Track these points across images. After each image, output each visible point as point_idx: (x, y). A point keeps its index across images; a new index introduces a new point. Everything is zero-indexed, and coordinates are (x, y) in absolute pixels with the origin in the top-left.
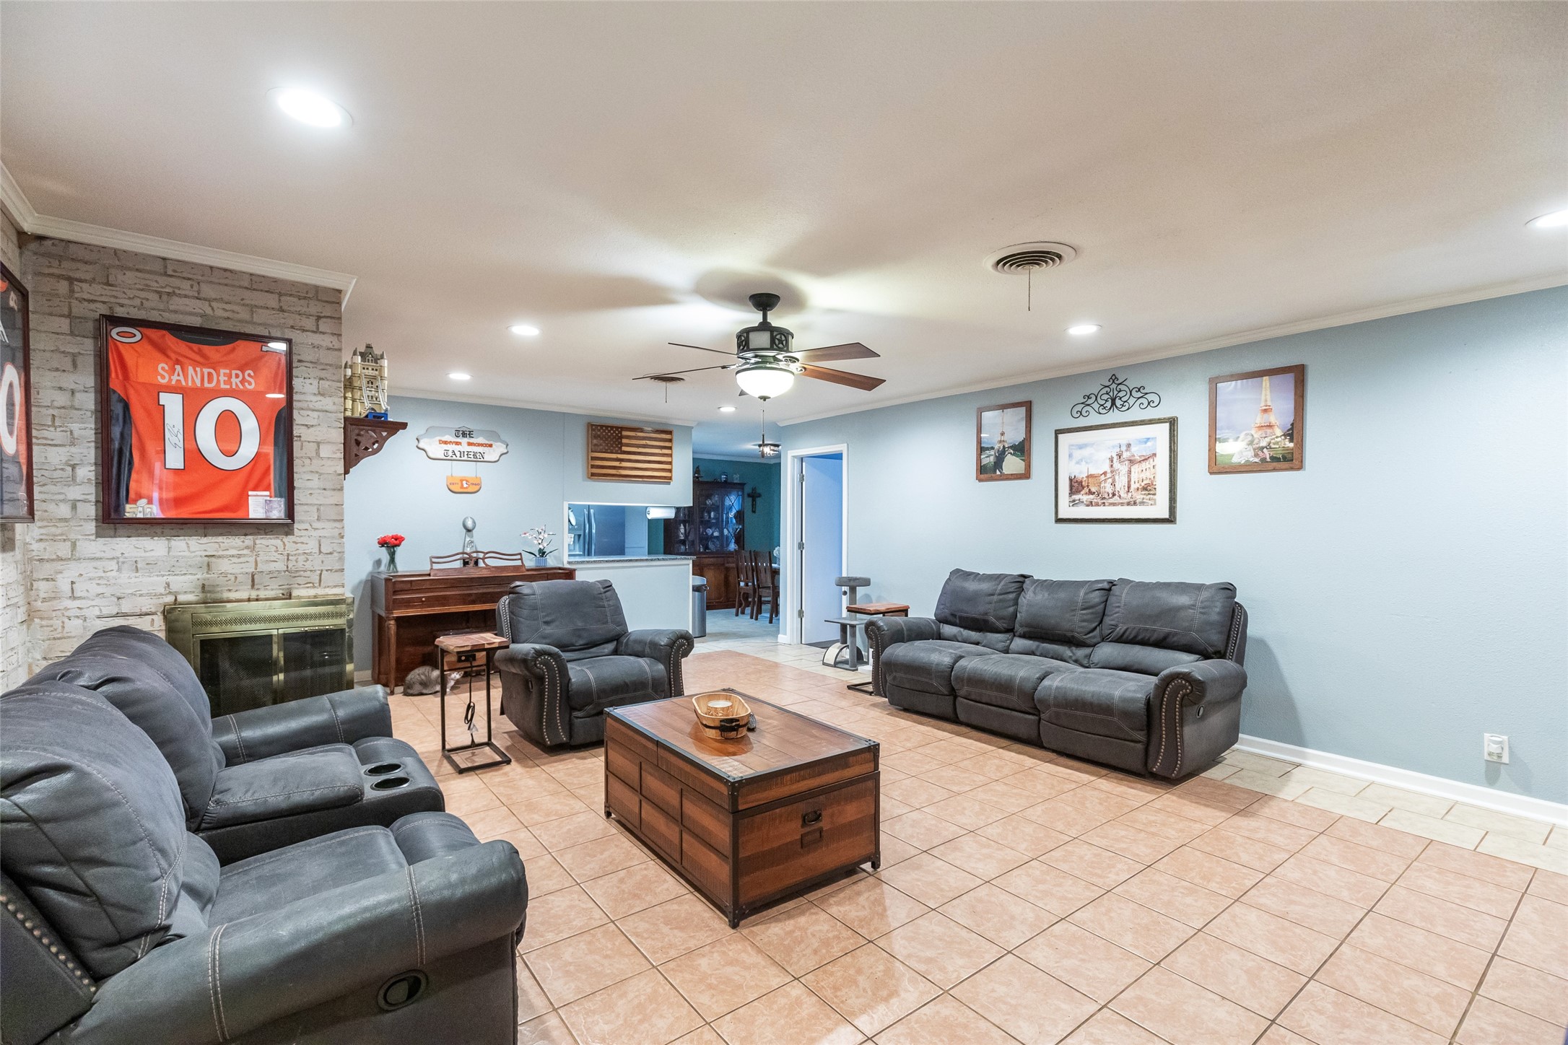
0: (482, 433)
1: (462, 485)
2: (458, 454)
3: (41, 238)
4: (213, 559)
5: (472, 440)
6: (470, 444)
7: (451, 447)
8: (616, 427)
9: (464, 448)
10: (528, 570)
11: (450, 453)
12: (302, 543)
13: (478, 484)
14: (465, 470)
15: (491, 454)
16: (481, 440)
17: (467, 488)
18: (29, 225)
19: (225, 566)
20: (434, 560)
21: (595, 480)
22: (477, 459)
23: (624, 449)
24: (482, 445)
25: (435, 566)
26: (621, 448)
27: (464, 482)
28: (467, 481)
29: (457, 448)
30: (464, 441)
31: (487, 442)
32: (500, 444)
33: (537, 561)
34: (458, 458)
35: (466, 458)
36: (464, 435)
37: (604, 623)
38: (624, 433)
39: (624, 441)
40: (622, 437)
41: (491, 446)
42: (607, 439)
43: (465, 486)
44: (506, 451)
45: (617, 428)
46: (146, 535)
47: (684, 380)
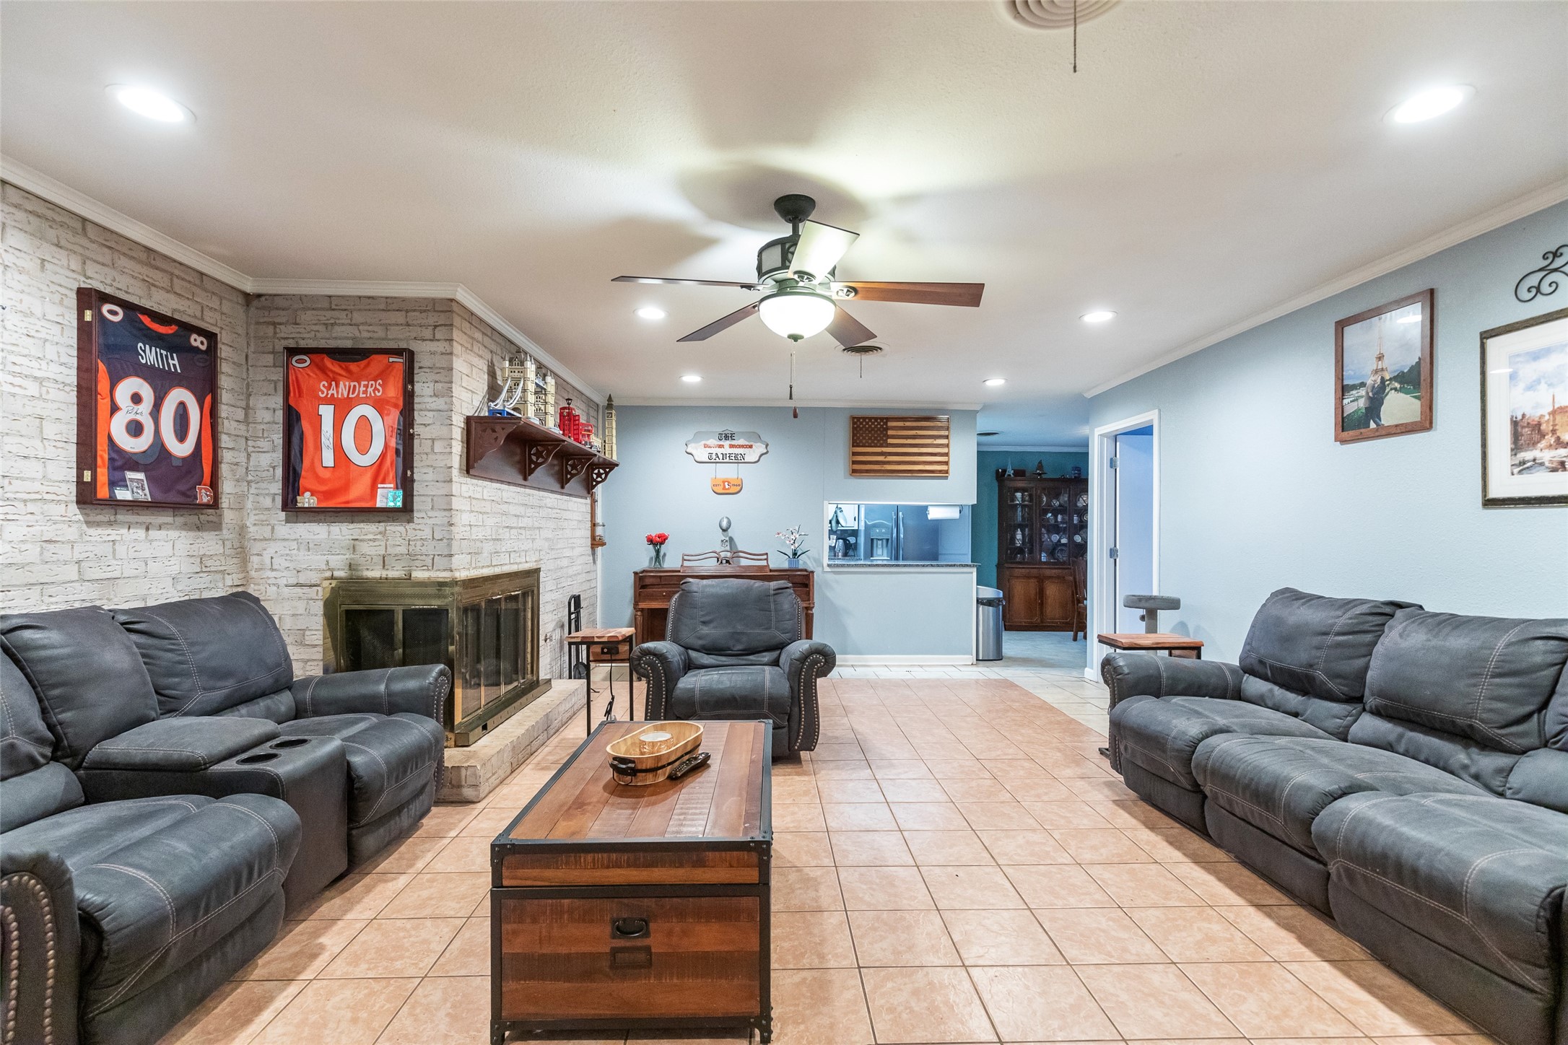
0: (743, 434)
1: (724, 486)
2: (721, 457)
3: (259, 296)
4: (357, 542)
5: (733, 443)
6: (731, 446)
7: (714, 451)
8: (880, 418)
9: (727, 450)
10: (771, 571)
11: (714, 456)
12: (420, 530)
13: (739, 485)
14: (728, 472)
15: (751, 455)
16: (742, 442)
17: (728, 489)
18: (249, 287)
19: (365, 548)
20: (686, 558)
21: (856, 477)
22: (739, 460)
23: (890, 441)
24: (742, 446)
25: (686, 564)
26: (886, 440)
27: (726, 483)
28: (729, 482)
29: (720, 451)
30: (727, 443)
31: (747, 443)
32: (759, 444)
33: (790, 562)
34: (721, 460)
35: (728, 460)
36: (726, 438)
37: (766, 629)
38: (890, 424)
39: (890, 432)
40: (887, 429)
41: (751, 447)
42: (870, 432)
43: (727, 487)
44: (765, 451)
45: (882, 419)
46: (315, 522)
47: (880, 349)
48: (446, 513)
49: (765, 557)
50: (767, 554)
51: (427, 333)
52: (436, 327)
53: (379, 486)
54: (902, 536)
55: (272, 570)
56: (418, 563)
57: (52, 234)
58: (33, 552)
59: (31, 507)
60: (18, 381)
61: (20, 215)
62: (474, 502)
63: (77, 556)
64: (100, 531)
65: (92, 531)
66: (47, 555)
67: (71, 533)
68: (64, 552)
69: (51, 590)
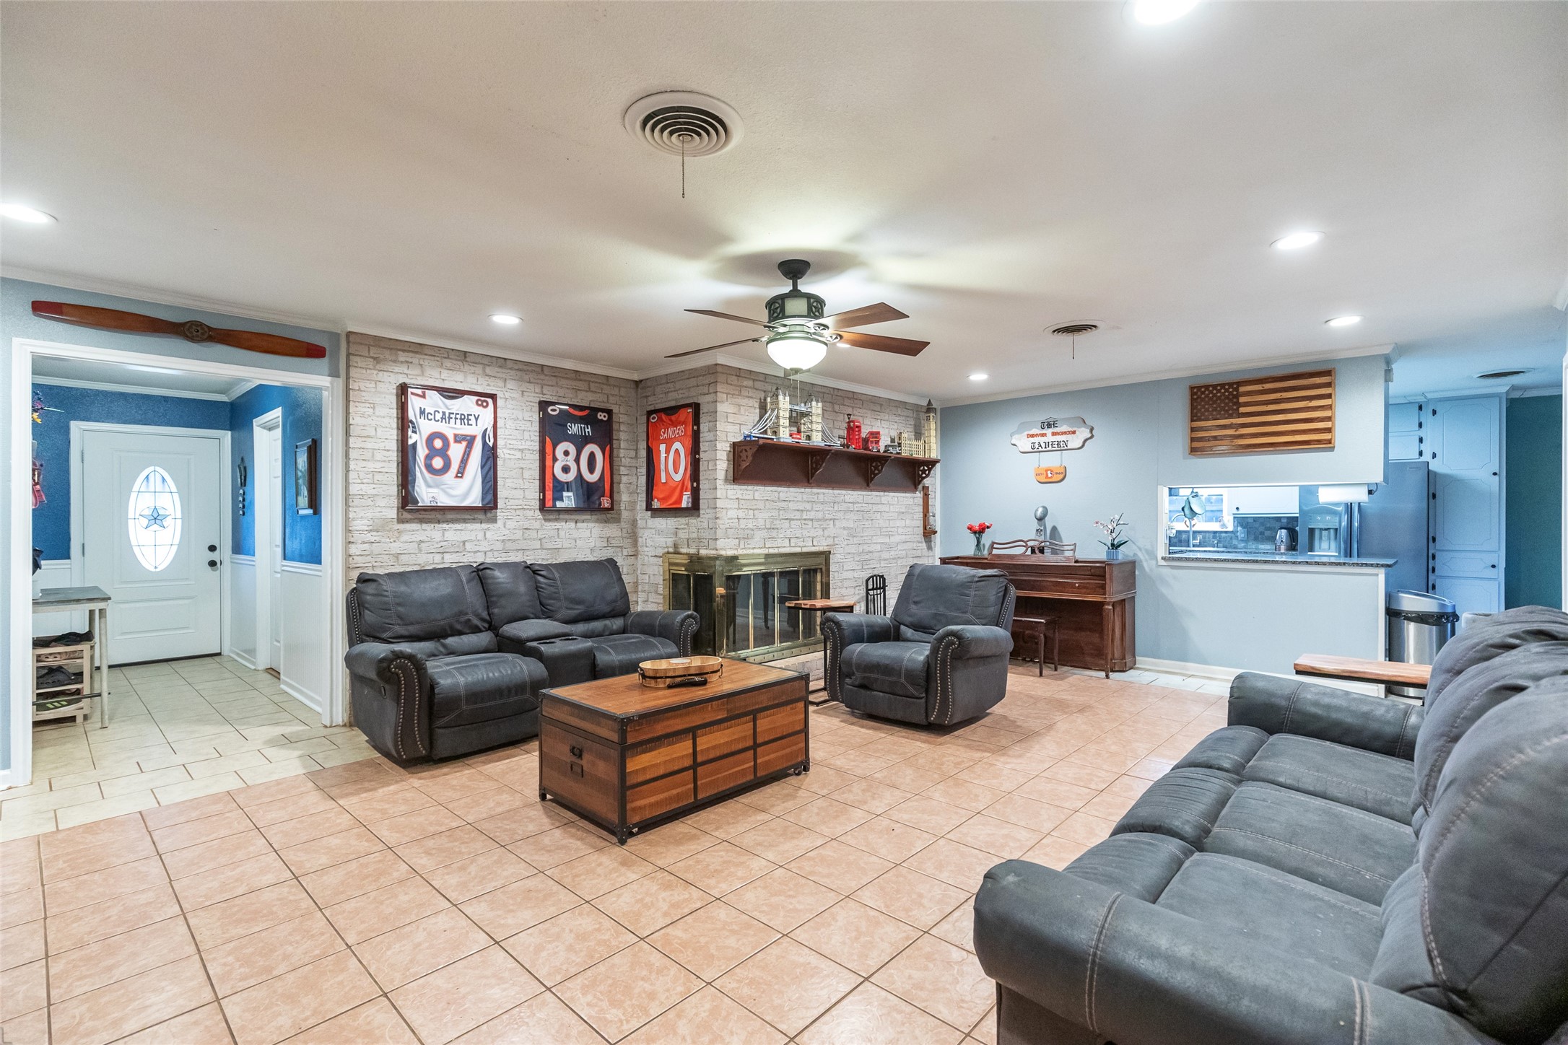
0: (1066, 420)
1: (1047, 474)
2: (1043, 445)
3: (641, 381)
4: (678, 530)
5: (1056, 430)
6: (1054, 434)
7: (1036, 440)
8: (1228, 384)
9: (1050, 438)
11: (1037, 446)
12: (702, 521)
13: (1062, 473)
14: (1051, 460)
15: (1075, 441)
16: (1064, 428)
17: (1051, 478)
18: (636, 377)
19: (682, 535)
20: (995, 546)
21: (1200, 457)
22: (1061, 447)
23: (1242, 410)
24: (1065, 433)
25: (995, 552)
26: (1238, 409)
27: (1049, 472)
28: (1051, 471)
29: (1042, 440)
30: (1049, 431)
31: (1070, 429)
32: (1083, 429)
33: (1108, 553)
34: (1044, 449)
35: (1050, 448)
36: (1049, 426)
38: (1242, 389)
39: (1242, 400)
40: (1237, 397)
41: (1074, 432)
42: (1215, 402)
43: (1050, 475)
44: (1090, 435)
45: (1231, 384)
47: (1095, 326)
48: (714, 511)
49: (1072, 547)
50: (1075, 544)
51: (705, 390)
52: (709, 384)
53: (684, 493)
54: (1356, 524)
55: (647, 547)
56: (702, 544)
57: (527, 377)
58: (519, 534)
59: (518, 512)
60: (512, 452)
61: (513, 372)
62: (742, 502)
63: (540, 536)
64: (551, 524)
65: (547, 524)
66: (526, 535)
67: (537, 525)
68: (534, 534)
69: (528, 553)
